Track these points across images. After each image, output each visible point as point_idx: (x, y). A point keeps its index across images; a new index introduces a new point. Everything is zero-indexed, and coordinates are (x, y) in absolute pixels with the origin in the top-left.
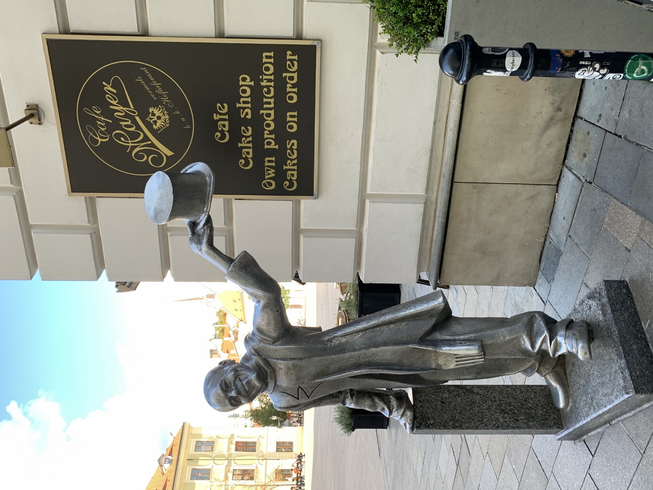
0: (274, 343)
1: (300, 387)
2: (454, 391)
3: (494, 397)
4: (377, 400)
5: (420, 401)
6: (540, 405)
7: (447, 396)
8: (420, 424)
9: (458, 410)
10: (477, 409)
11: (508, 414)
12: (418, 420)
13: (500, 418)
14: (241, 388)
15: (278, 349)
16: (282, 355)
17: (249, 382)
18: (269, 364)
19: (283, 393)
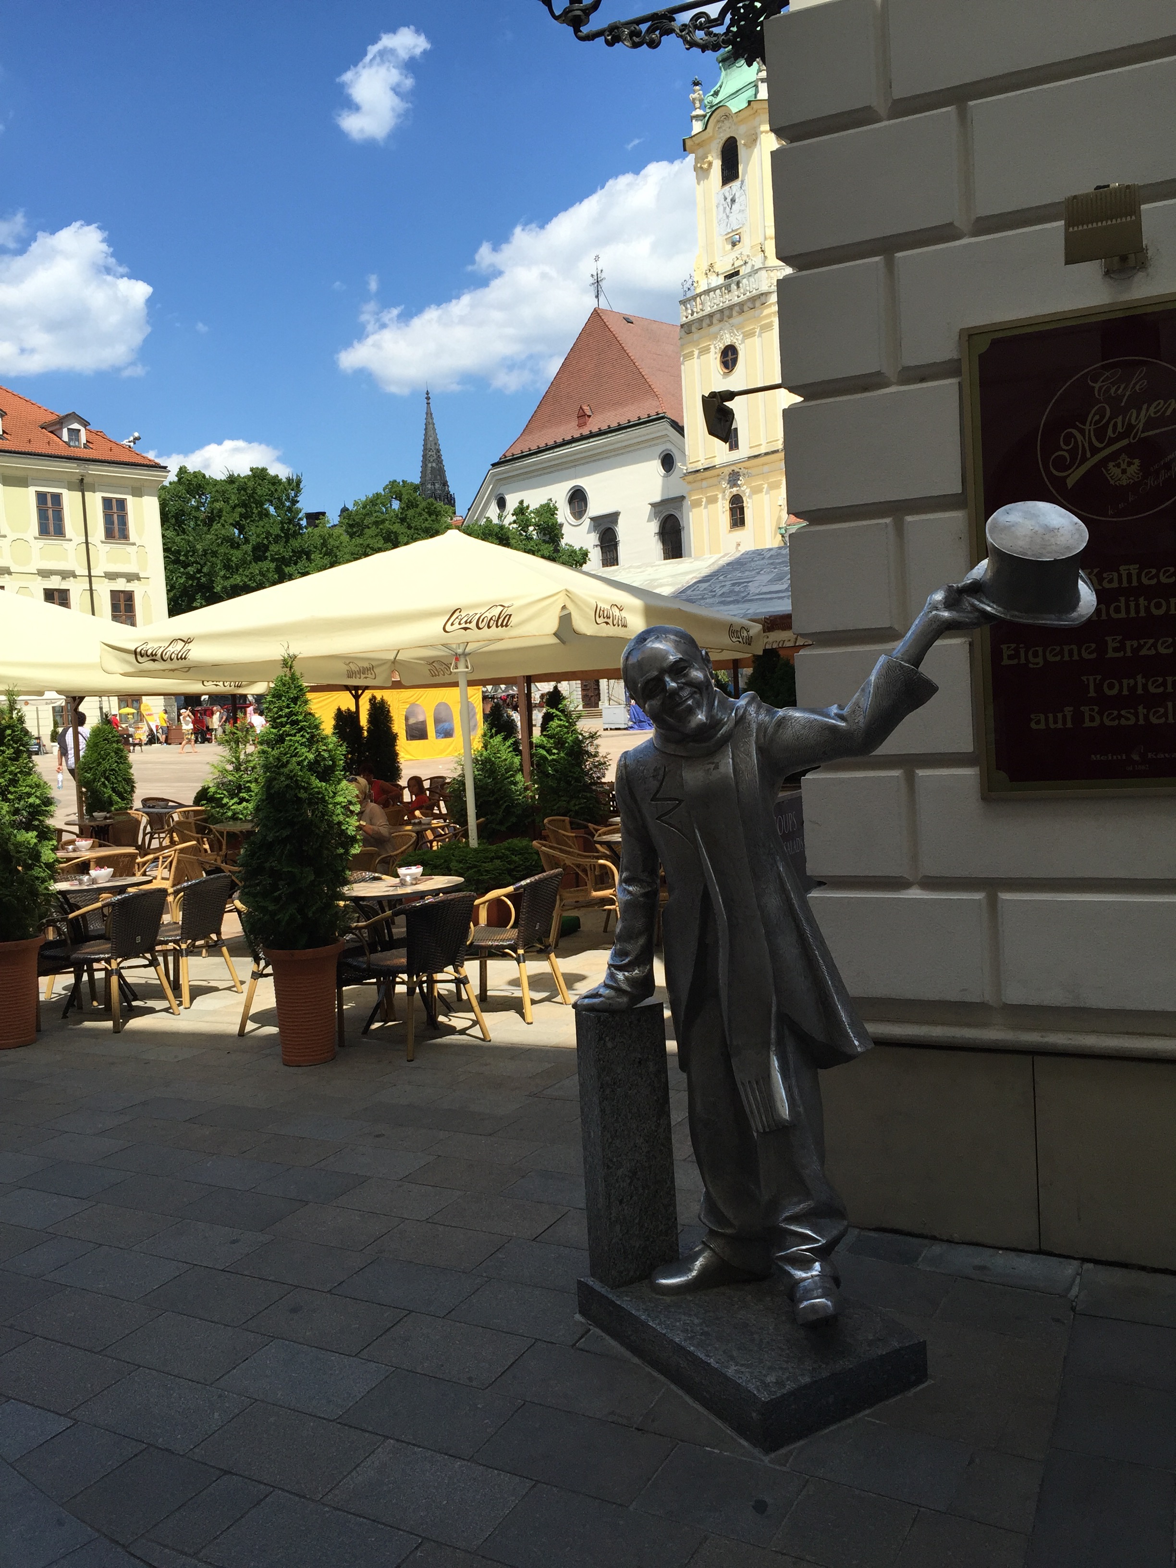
0: (760, 750)
1: (680, 801)
3: (654, 1156)
4: (642, 941)
5: (639, 1020)
6: (647, 1242)
8: (604, 1023)
9: (629, 1092)
10: (634, 1126)
11: (630, 1184)
12: (610, 1019)
13: (622, 1169)
14: (681, 697)
15: (750, 757)
16: (742, 766)
17: (691, 711)
18: (722, 746)
19: (661, 772)
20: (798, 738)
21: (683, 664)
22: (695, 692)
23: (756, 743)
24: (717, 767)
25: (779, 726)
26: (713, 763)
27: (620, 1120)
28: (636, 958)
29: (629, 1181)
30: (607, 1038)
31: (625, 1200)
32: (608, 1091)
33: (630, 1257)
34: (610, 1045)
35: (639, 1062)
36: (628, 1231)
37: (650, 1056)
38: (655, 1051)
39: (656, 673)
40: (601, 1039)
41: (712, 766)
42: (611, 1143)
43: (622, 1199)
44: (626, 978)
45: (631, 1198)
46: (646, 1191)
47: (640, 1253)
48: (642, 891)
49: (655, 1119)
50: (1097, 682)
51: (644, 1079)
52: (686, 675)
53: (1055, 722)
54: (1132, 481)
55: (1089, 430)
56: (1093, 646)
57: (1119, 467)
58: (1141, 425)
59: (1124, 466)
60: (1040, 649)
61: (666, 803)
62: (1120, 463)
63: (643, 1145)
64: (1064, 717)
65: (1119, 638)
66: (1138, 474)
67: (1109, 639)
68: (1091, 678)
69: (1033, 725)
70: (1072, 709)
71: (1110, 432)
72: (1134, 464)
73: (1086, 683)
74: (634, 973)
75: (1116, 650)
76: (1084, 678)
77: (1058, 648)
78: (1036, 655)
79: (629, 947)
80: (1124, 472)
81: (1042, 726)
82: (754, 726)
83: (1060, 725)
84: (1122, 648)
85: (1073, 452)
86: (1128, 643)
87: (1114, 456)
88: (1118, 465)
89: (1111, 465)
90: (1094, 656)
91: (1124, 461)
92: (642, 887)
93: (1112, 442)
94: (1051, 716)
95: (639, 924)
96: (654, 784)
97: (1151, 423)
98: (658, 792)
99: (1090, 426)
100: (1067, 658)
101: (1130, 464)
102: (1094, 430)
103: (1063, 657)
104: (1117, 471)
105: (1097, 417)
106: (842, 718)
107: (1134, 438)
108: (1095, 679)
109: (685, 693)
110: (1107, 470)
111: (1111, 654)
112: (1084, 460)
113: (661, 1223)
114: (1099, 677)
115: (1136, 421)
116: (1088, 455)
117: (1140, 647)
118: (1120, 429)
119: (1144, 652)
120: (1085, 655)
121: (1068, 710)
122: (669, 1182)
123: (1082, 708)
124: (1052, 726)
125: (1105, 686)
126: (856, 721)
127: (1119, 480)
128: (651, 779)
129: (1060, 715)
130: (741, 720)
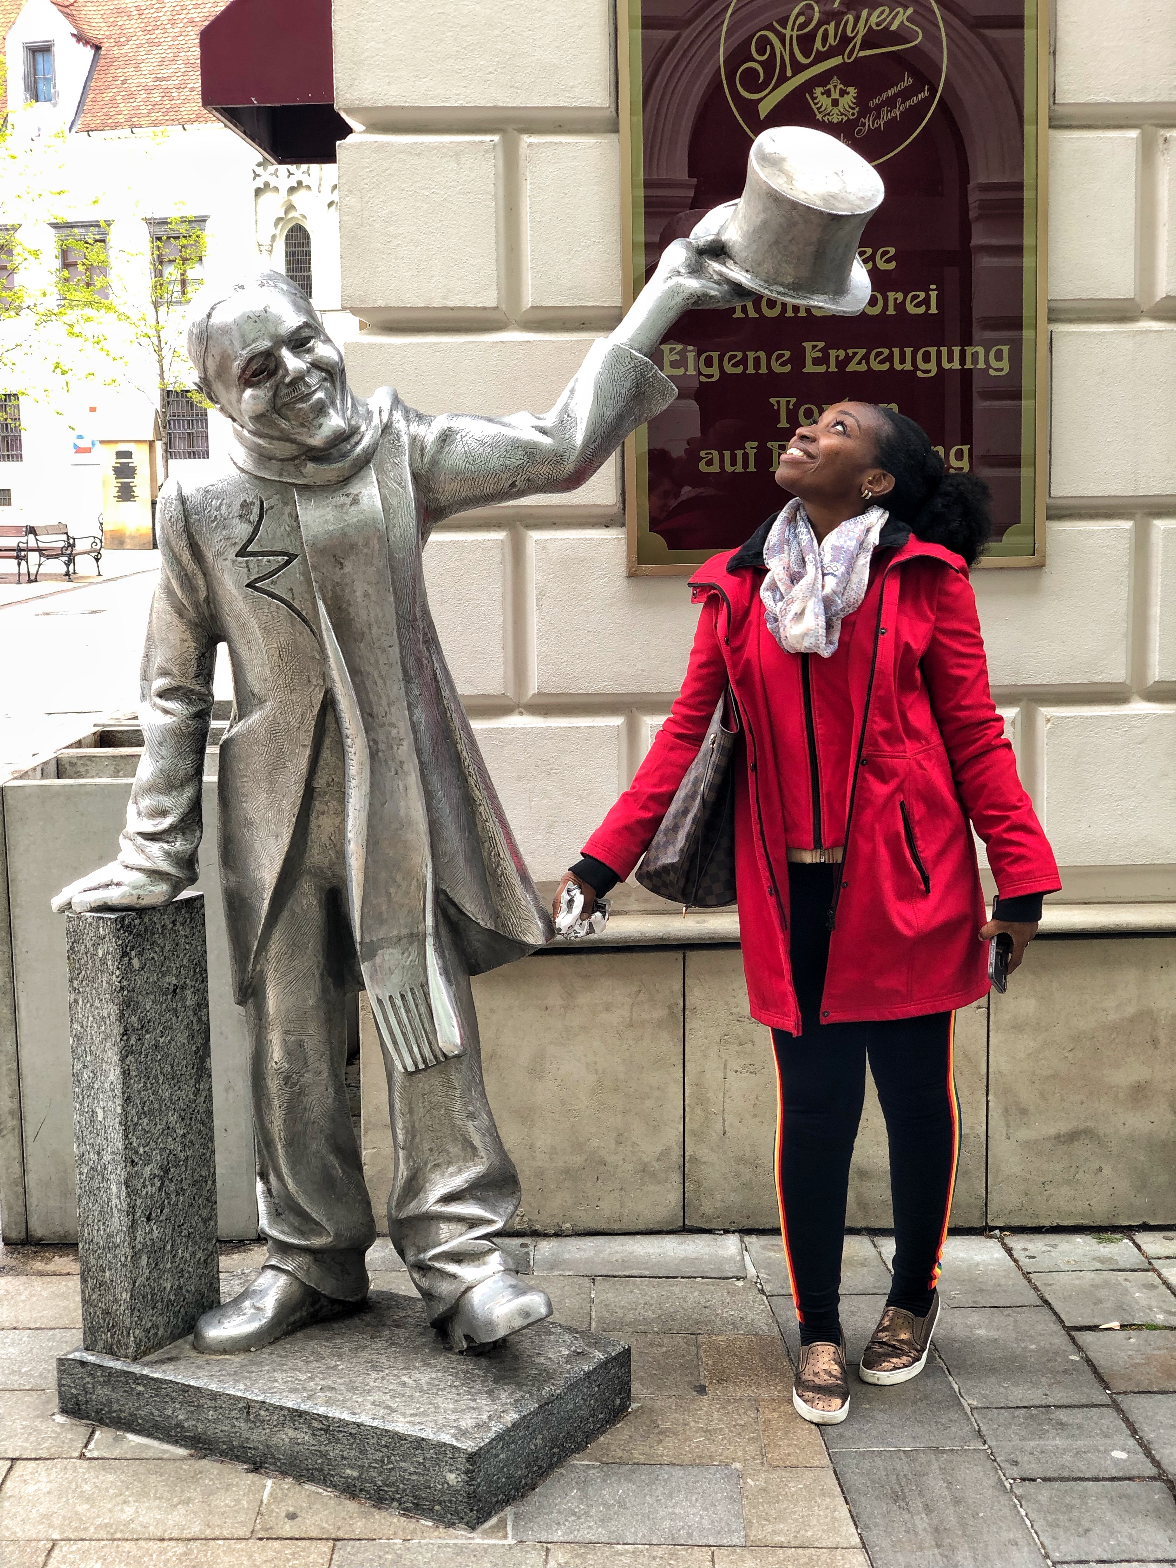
0: (415, 477)
1: (292, 557)
2: (200, 1020)
3: (191, 1142)
5: (175, 922)
6: (182, 1280)
7: (187, 1003)
8: (128, 929)
9: (162, 1040)
10: (167, 1094)
11: (160, 1189)
12: (137, 921)
13: (150, 1166)
14: (308, 385)
15: (404, 488)
16: (394, 501)
17: (321, 410)
18: (361, 468)
19: (256, 510)
20: (474, 461)
21: (306, 332)
22: (325, 379)
23: (411, 466)
24: (355, 501)
25: (444, 441)
26: (348, 495)
27: (149, 1085)
28: (182, 820)
29: (158, 1184)
30: (133, 953)
31: (154, 1215)
32: (133, 1041)
33: (159, 1305)
34: (136, 963)
35: (174, 991)
36: (156, 1265)
37: (188, 981)
38: (195, 972)
39: (265, 344)
40: (124, 954)
41: (348, 500)
42: (136, 1125)
43: (150, 1214)
44: (168, 854)
45: (161, 1212)
46: (181, 1199)
47: (172, 1298)
48: (193, 710)
49: (192, 1082)
50: (791, 407)
51: (180, 1018)
52: (310, 351)
53: (733, 463)
54: (845, 119)
55: (791, 37)
56: (787, 354)
57: (829, 95)
58: (859, 38)
59: (835, 95)
60: (715, 355)
61: (265, 559)
62: (829, 90)
63: (178, 1125)
64: (745, 456)
65: (821, 344)
66: (853, 109)
67: (808, 345)
68: (783, 400)
69: (703, 467)
70: (756, 444)
71: (818, 44)
72: (848, 93)
73: (776, 407)
74: (178, 844)
75: (816, 362)
76: (773, 400)
77: (740, 355)
78: (709, 363)
79: (166, 801)
80: (835, 103)
81: (715, 468)
82: (405, 439)
83: (739, 468)
84: (824, 360)
85: (769, 66)
86: (833, 353)
87: (822, 79)
88: (828, 93)
89: (818, 91)
90: (787, 369)
91: (835, 87)
92: (190, 702)
93: (821, 57)
94: (727, 453)
95: (186, 766)
96: (242, 530)
97: (872, 39)
98: (250, 541)
99: (792, 30)
100: (751, 370)
101: (843, 93)
102: (798, 37)
103: (746, 368)
104: (825, 102)
105: (802, 19)
106: (544, 431)
107: (850, 56)
108: (788, 402)
109: (313, 379)
110: (814, 99)
111: (810, 368)
112: (783, 79)
113: (199, 1248)
114: (793, 400)
115: (852, 32)
116: (789, 73)
117: (848, 359)
118: (831, 41)
119: (852, 367)
120: (777, 368)
121: (751, 446)
122: (210, 1183)
123: (769, 444)
124: (729, 468)
125: (801, 411)
126: (567, 436)
127: (828, 114)
128: (236, 521)
129: (739, 453)
130: (387, 428)
